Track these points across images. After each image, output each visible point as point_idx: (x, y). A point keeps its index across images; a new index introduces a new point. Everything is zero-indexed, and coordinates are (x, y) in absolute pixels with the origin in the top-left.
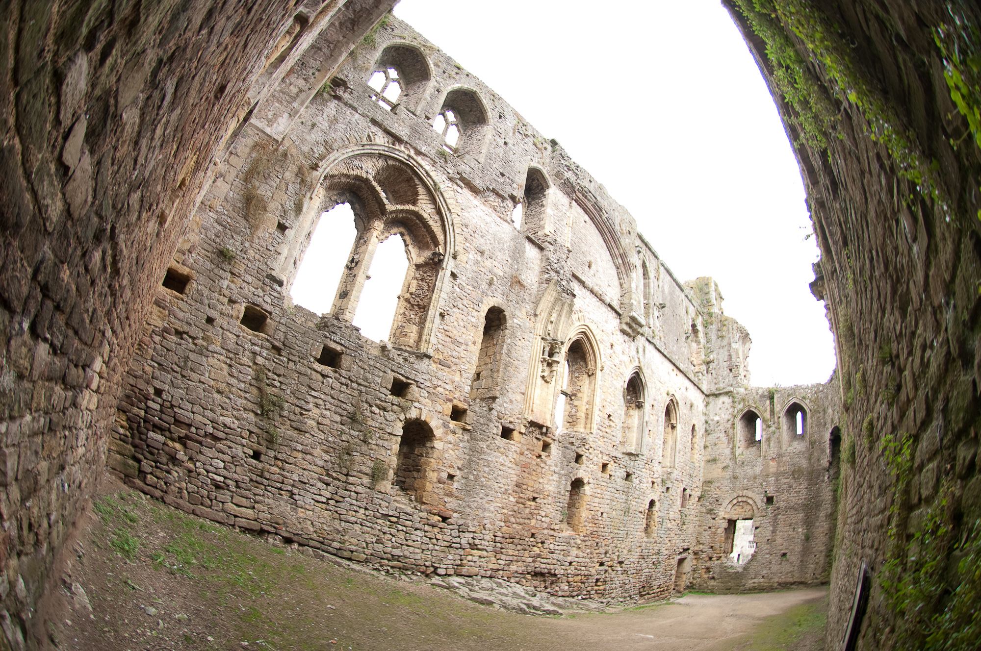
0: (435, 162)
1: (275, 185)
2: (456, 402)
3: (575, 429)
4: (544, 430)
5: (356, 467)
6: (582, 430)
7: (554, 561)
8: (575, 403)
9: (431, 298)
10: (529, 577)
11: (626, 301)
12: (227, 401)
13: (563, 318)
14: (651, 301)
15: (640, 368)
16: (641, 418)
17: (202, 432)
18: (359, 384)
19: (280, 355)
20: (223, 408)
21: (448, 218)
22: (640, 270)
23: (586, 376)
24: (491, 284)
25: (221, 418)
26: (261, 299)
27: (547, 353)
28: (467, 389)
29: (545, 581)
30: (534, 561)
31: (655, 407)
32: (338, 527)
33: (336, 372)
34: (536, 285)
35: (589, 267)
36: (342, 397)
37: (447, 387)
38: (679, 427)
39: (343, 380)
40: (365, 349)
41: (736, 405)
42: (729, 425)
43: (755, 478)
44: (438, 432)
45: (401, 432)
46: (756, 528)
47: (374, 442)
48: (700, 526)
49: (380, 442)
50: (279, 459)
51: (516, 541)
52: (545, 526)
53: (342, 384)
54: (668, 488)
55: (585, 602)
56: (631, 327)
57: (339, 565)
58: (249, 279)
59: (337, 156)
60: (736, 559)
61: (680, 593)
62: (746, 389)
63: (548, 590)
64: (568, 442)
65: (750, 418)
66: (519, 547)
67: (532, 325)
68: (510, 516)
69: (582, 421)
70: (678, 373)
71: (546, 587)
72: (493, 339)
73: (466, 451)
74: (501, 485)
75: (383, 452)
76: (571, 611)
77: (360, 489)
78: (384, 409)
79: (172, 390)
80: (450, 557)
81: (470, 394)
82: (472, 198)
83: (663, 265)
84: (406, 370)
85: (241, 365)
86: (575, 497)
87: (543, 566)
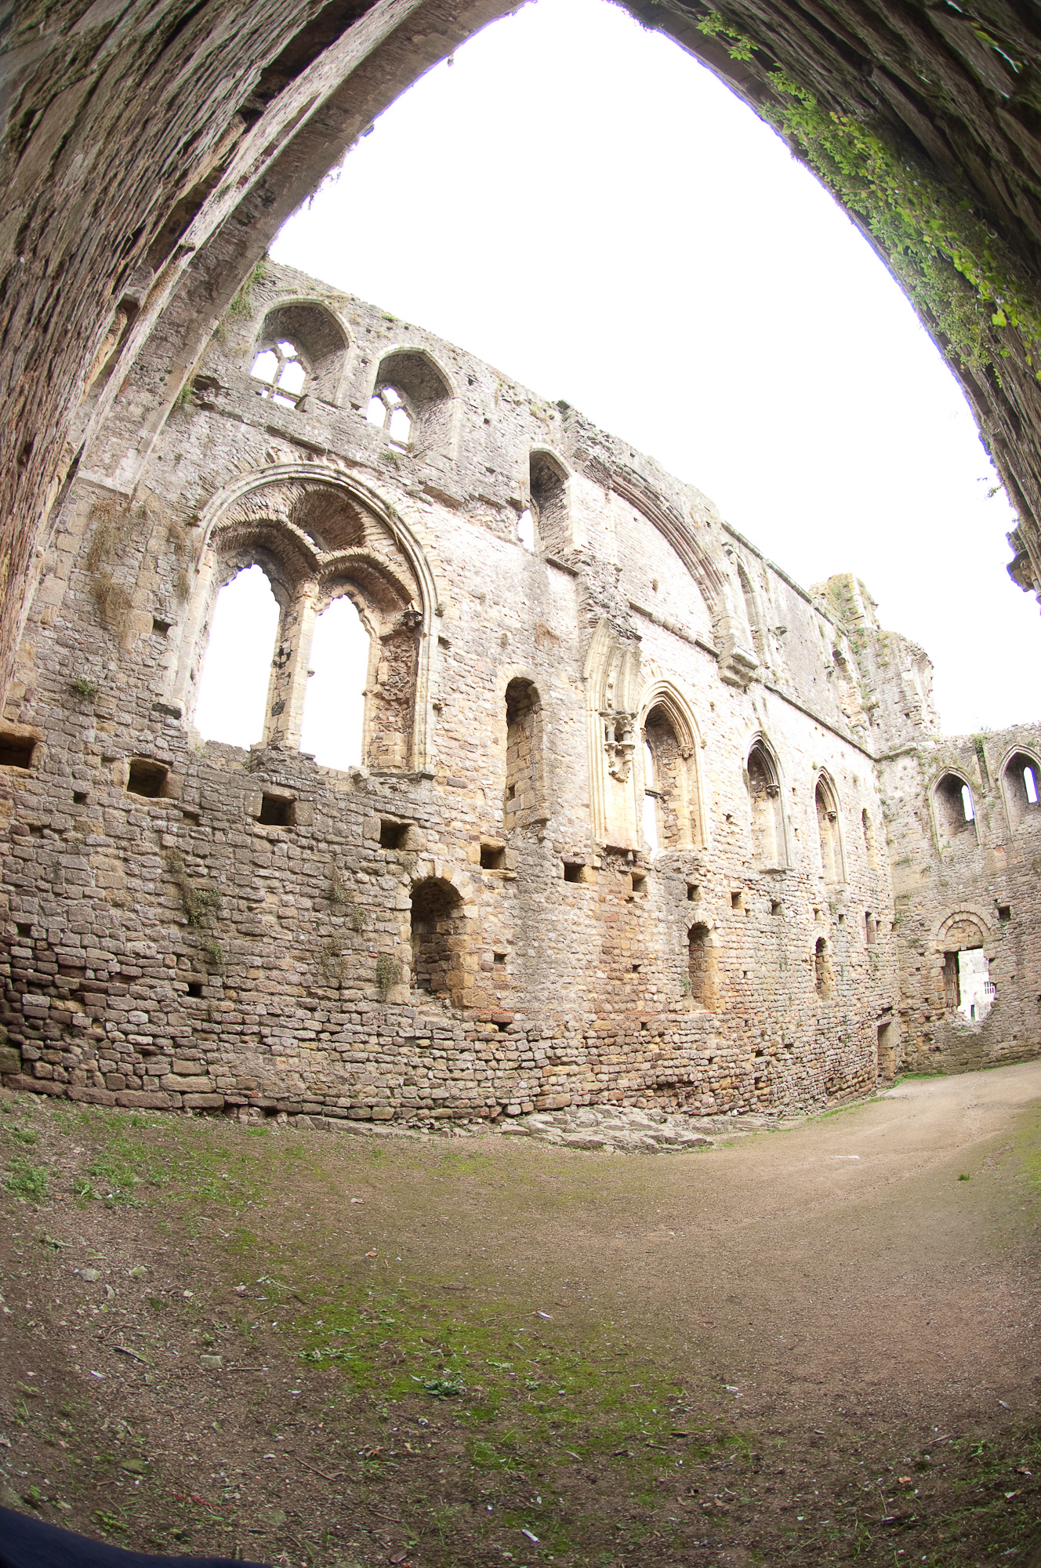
0: (381, 473)
1: (137, 564)
2: (484, 839)
3: (679, 847)
4: (630, 857)
5: (352, 973)
6: (690, 846)
7: (685, 1061)
8: (672, 805)
9: (414, 685)
10: (650, 1092)
11: (722, 632)
12: (133, 916)
13: (628, 677)
14: (762, 626)
15: (762, 733)
16: (780, 811)
17: (104, 975)
18: (330, 843)
19: (199, 825)
20: (128, 929)
21: (418, 555)
22: (736, 580)
23: (680, 760)
24: (504, 644)
25: (129, 944)
26: (151, 746)
27: (612, 736)
28: (499, 815)
29: (676, 1095)
30: (653, 1067)
31: (797, 792)
32: (342, 1073)
33: (290, 831)
34: (576, 632)
35: (654, 588)
36: (308, 868)
37: (467, 818)
38: (841, 816)
39: (304, 842)
40: (328, 786)
41: (926, 769)
42: (919, 803)
43: (975, 881)
44: (466, 892)
45: (409, 904)
46: (991, 960)
47: (371, 928)
48: (902, 969)
49: (380, 926)
50: (230, 988)
51: (619, 1040)
52: (660, 1007)
53: (303, 847)
54: (841, 916)
55: (745, 1118)
56: (737, 672)
57: (356, 1132)
58: (127, 718)
59: (224, 496)
60: (968, 1014)
61: (890, 1081)
62: (936, 742)
63: (685, 1109)
64: (672, 869)
65: (951, 787)
66: (626, 1049)
67: (581, 695)
68: (602, 1001)
69: (687, 832)
70: (825, 731)
71: (679, 1105)
72: (523, 729)
73: (516, 912)
74: (581, 956)
75: (388, 940)
76: (725, 1136)
77: (363, 1006)
78: (376, 873)
79: (45, 922)
80: (523, 1084)
81: (505, 821)
82: (449, 516)
83: (771, 567)
84: (398, 805)
85: (142, 854)
86: (699, 953)
87: (669, 1071)
